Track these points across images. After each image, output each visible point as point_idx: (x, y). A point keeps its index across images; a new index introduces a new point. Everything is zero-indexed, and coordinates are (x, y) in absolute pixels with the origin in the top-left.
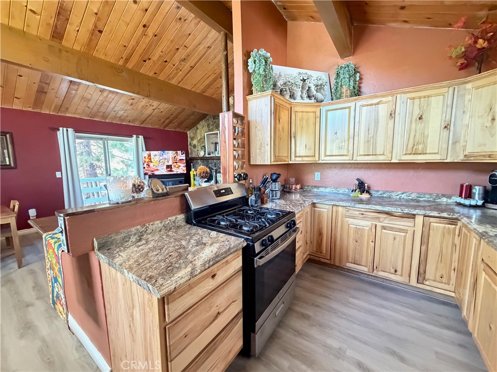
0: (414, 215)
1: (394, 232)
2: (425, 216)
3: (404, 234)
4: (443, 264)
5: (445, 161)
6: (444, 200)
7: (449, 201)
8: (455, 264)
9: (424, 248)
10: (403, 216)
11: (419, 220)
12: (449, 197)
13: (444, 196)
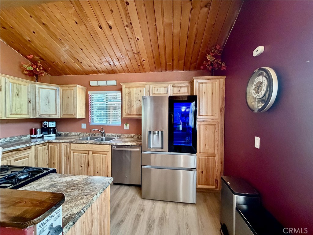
0: (31, 146)
1: (22, 160)
2: (35, 145)
3: (27, 159)
4: (44, 165)
5: (30, 118)
6: (24, 138)
7: (26, 138)
8: (48, 162)
9: (36, 161)
10: (25, 149)
11: (33, 148)
12: (26, 136)
13: (23, 136)
